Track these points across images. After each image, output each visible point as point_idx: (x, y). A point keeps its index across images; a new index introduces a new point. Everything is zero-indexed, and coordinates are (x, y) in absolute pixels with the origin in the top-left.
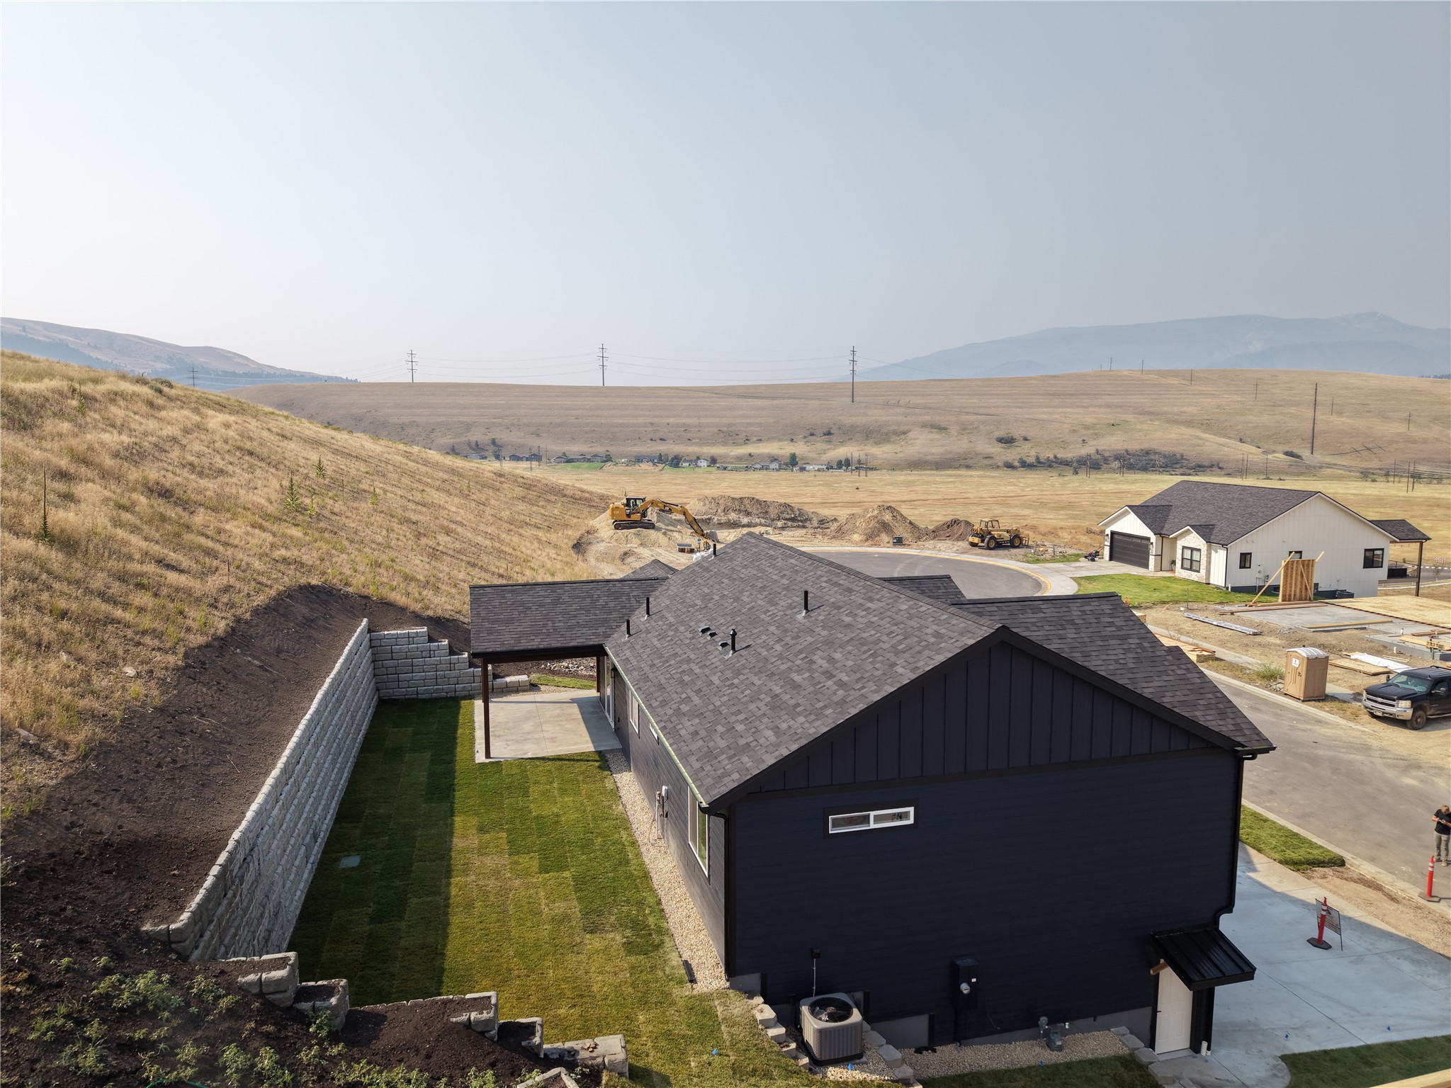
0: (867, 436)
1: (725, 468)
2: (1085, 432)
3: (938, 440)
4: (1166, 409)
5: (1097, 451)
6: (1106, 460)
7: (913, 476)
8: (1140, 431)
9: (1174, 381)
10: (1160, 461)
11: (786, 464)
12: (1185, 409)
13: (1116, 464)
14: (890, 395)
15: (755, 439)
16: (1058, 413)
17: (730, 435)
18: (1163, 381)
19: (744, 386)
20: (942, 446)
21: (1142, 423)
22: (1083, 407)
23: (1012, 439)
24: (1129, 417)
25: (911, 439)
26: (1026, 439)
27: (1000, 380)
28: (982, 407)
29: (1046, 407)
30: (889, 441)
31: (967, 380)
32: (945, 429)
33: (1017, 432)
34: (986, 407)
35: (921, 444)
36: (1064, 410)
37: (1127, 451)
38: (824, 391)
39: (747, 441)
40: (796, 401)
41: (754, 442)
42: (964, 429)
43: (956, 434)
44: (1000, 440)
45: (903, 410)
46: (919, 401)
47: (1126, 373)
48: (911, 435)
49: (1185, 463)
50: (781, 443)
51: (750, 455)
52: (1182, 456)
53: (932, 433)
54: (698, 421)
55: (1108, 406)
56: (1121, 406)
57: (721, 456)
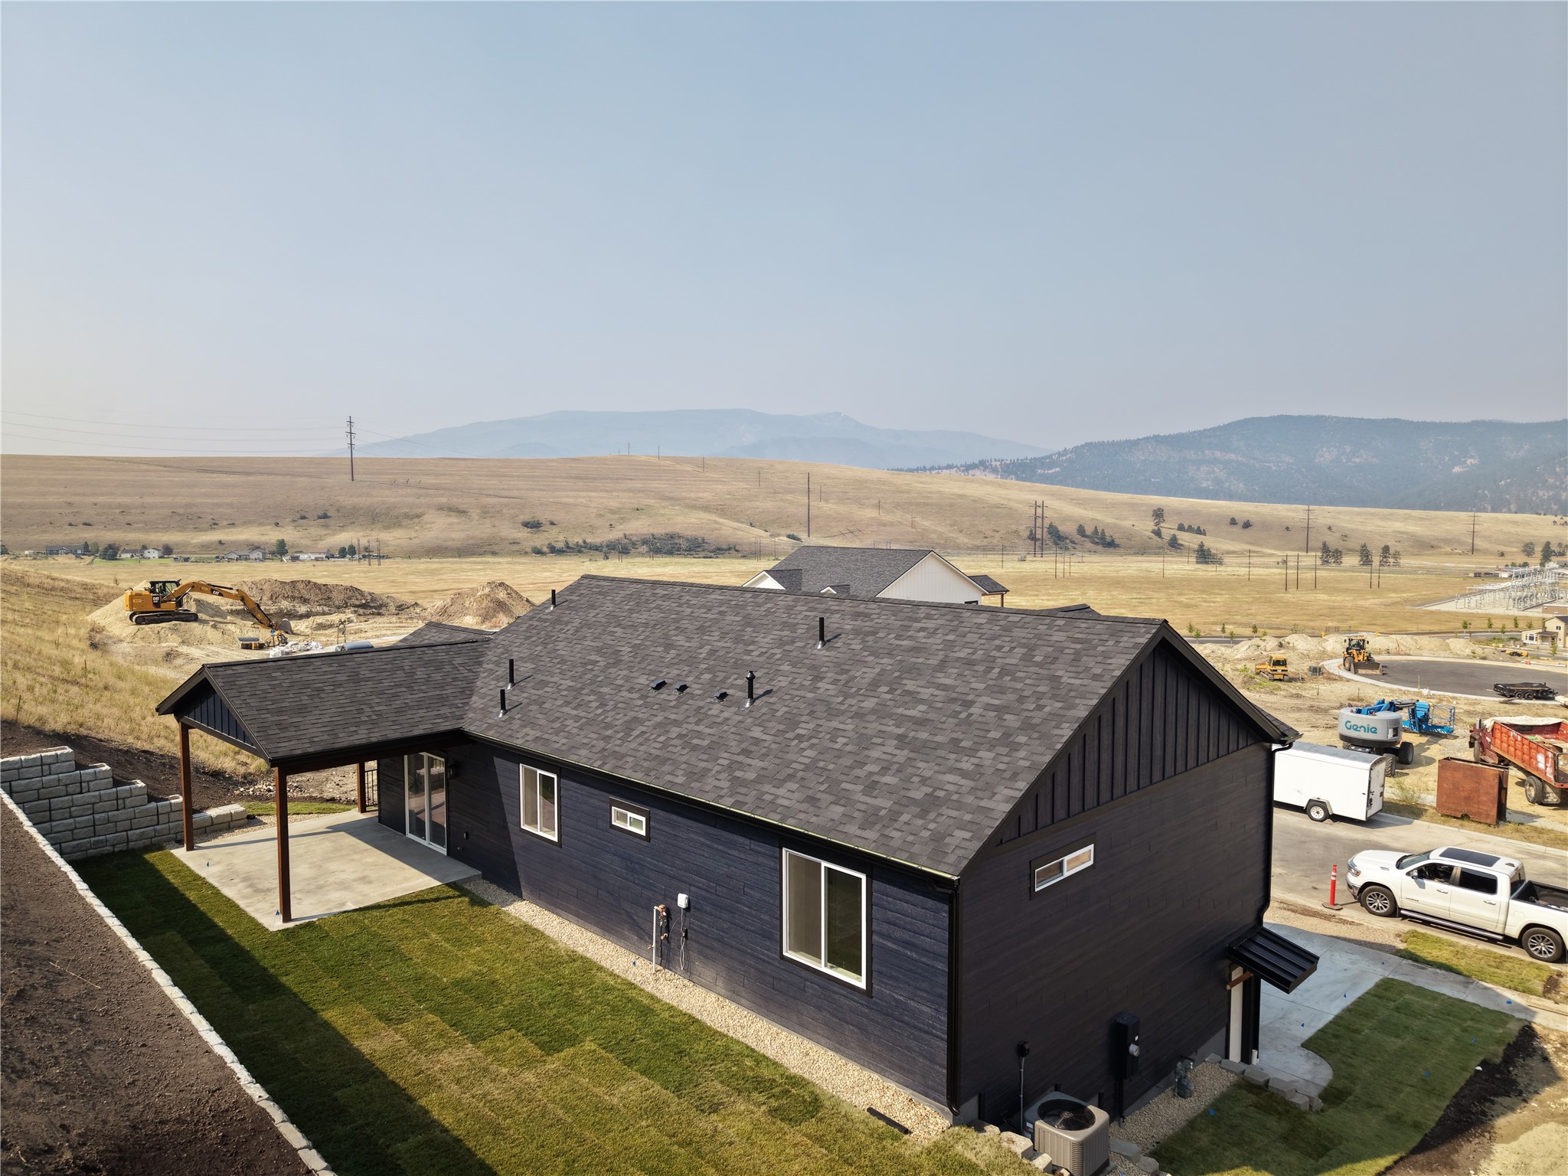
0: (374, 520)
1: (186, 560)
2: (611, 516)
3: (459, 524)
4: (684, 494)
5: (625, 535)
6: (634, 544)
7: (435, 564)
8: (663, 515)
9: (688, 467)
10: (684, 545)
11: (273, 553)
12: (701, 495)
13: (644, 549)
14: (397, 474)
15: (225, 523)
16: (583, 497)
17: (190, 519)
18: (678, 467)
19: (205, 458)
20: (462, 530)
21: (664, 507)
22: (607, 491)
23: (539, 523)
24: (652, 502)
25: (426, 523)
26: (552, 524)
27: (520, 461)
28: (503, 489)
29: (570, 491)
30: (400, 526)
31: (483, 460)
32: (464, 512)
33: (543, 516)
34: (508, 490)
35: (438, 528)
36: (589, 494)
37: (653, 535)
38: (316, 467)
39: (214, 525)
40: (279, 478)
41: (224, 527)
42: (486, 512)
43: (477, 518)
44: (526, 525)
45: (414, 490)
46: (432, 481)
47: (644, 458)
48: (427, 518)
49: (707, 546)
50: (262, 528)
51: (220, 542)
52: (703, 540)
53: (450, 516)
54: (141, 500)
55: (630, 490)
56: (643, 491)
57: (177, 544)
